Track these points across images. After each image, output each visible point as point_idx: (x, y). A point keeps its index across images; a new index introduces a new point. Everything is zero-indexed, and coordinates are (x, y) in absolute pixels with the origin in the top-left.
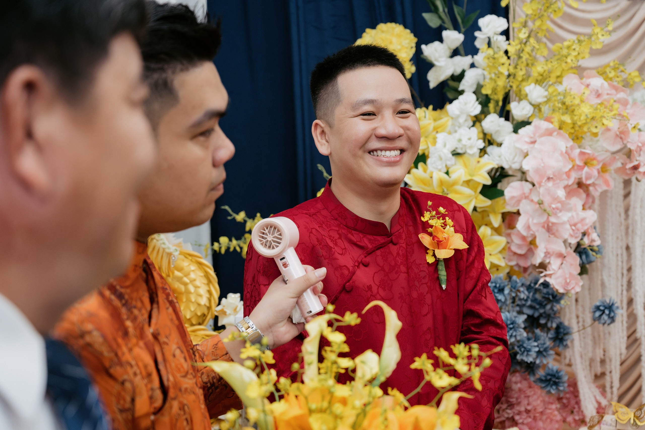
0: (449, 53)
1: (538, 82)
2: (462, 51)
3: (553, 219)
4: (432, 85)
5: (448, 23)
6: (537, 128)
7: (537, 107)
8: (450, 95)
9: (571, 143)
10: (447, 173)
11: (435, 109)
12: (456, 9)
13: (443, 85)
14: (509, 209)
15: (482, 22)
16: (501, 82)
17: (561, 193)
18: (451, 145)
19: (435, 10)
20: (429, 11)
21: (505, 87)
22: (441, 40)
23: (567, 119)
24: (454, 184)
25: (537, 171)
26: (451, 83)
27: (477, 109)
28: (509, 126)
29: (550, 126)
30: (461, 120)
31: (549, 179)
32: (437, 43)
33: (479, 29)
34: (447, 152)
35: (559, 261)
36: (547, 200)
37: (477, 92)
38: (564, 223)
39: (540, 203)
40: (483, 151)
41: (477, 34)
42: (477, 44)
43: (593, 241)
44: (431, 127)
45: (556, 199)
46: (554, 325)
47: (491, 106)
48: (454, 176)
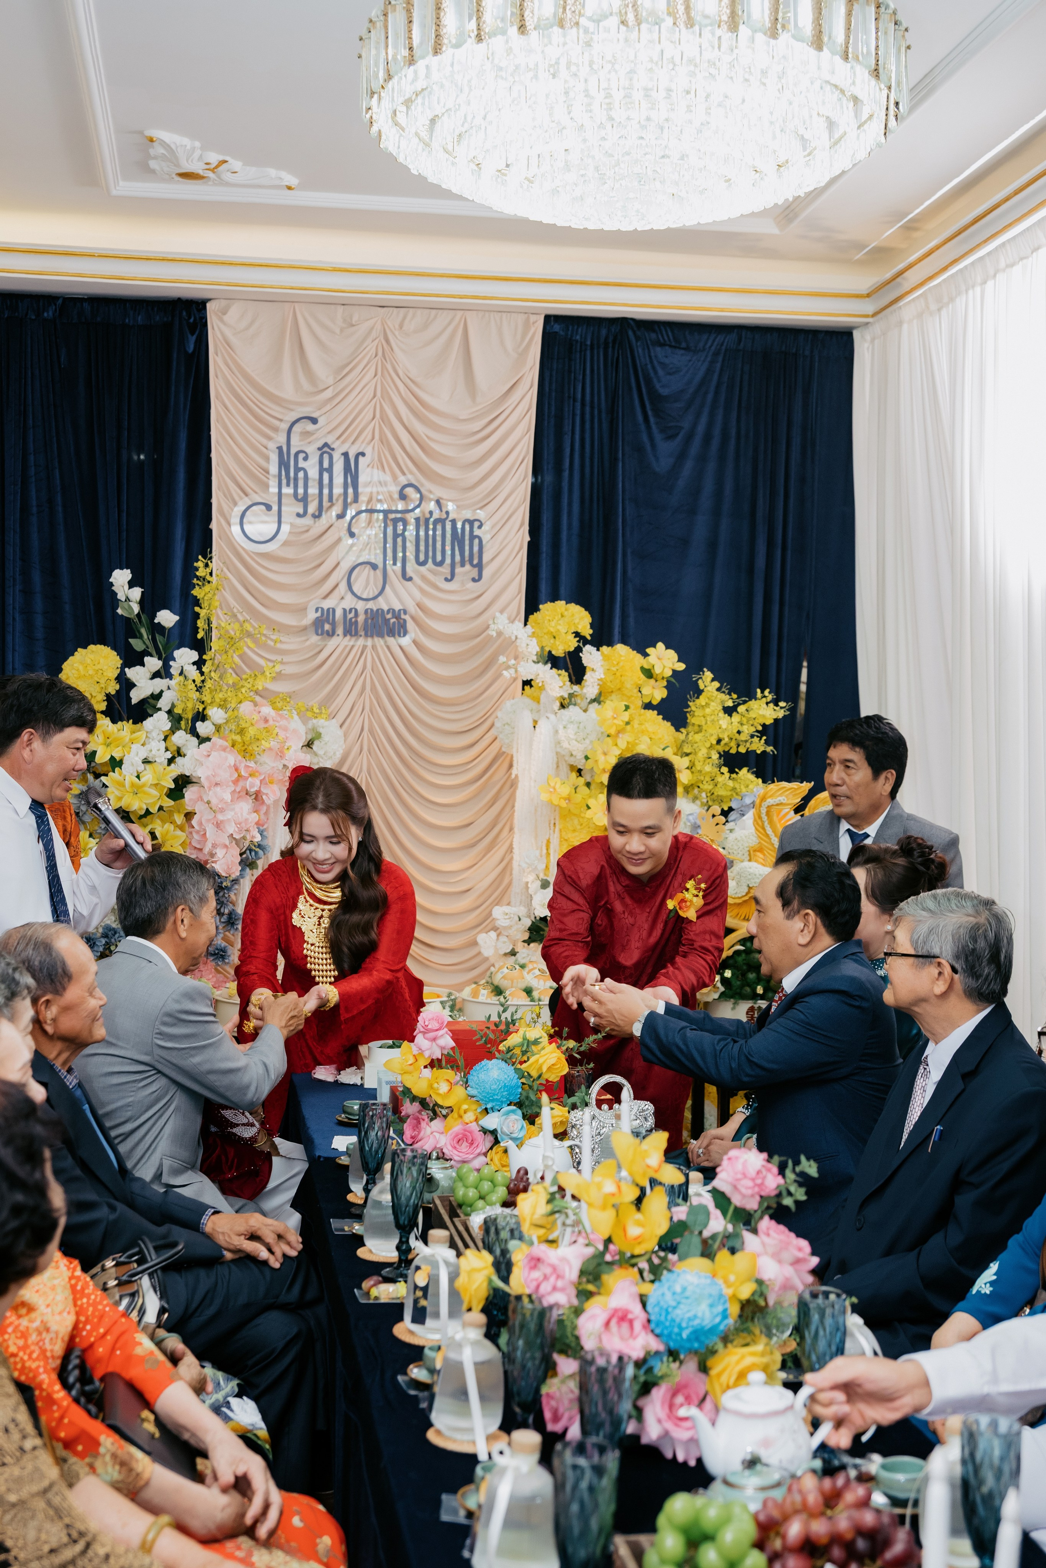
0: (149, 675)
1: (220, 706)
2: (163, 674)
3: (220, 817)
4: (134, 701)
5: (152, 650)
6: (214, 745)
7: (218, 728)
8: (150, 711)
9: (240, 758)
10: (138, 777)
11: (134, 723)
12: (158, 637)
13: (143, 702)
14: (189, 809)
15: (177, 653)
16: (190, 705)
17: (228, 797)
18: (143, 754)
19: (141, 637)
20: (135, 637)
21: (193, 709)
22: (143, 665)
23: (238, 738)
24: (143, 786)
25: (208, 778)
26: (151, 701)
27: (168, 726)
28: (195, 741)
29: (225, 743)
30: (154, 734)
31: (217, 784)
32: (138, 667)
33: (174, 660)
34: (138, 760)
35: (224, 851)
36: (214, 801)
37: (169, 712)
38: (229, 820)
39: (208, 803)
40: (171, 761)
41: (171, 663)
42: (172, 670)
43: (253, 837)
44: (127, 739)
45: (222, 800)
46: (226, 911)
47: (183, 723)
48: (143, 780)
